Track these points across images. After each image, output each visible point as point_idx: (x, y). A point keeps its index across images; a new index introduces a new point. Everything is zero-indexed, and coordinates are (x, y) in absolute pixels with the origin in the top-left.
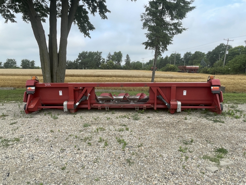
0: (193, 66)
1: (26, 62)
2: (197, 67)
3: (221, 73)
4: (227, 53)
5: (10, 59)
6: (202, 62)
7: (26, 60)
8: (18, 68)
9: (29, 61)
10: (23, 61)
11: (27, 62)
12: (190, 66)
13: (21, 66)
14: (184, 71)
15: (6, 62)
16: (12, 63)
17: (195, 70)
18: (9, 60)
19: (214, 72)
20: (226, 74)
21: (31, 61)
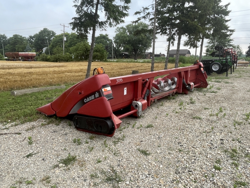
0: (29, 53)
2: (34, 54)
3: (64, 60)
4: (65, 39)
6: (28, 48)
12: (24, 53)
14: (16, 59)
17: (32, 58)
19: (56, 59)
20: (69, 61)
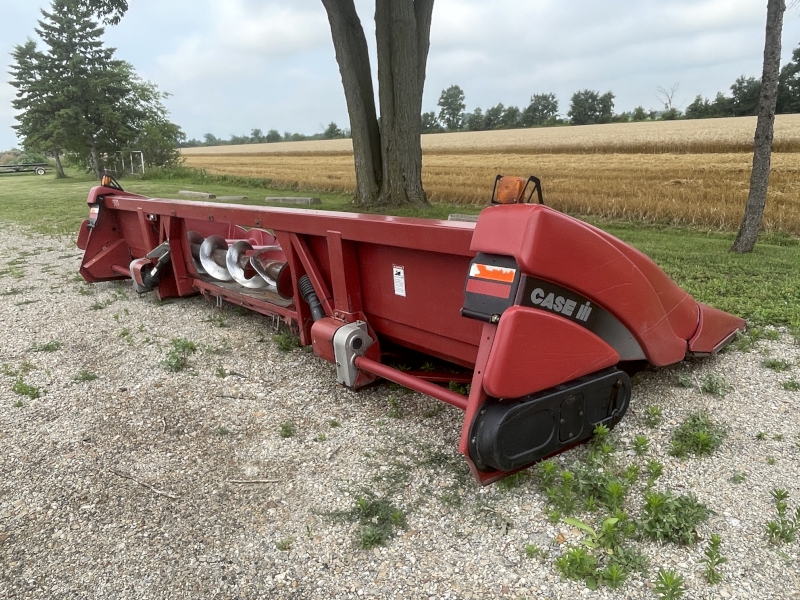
1: (587, 100)
5: (540, 94)
7: (586, 93)
8: (561, 123)
9: (593, 97)
10: (576, 99)
11: (590, 101)
13: (569, 115)
15: (530, 107)
16: (545, 107)
18: (537, 97)
21: (601, 95)
